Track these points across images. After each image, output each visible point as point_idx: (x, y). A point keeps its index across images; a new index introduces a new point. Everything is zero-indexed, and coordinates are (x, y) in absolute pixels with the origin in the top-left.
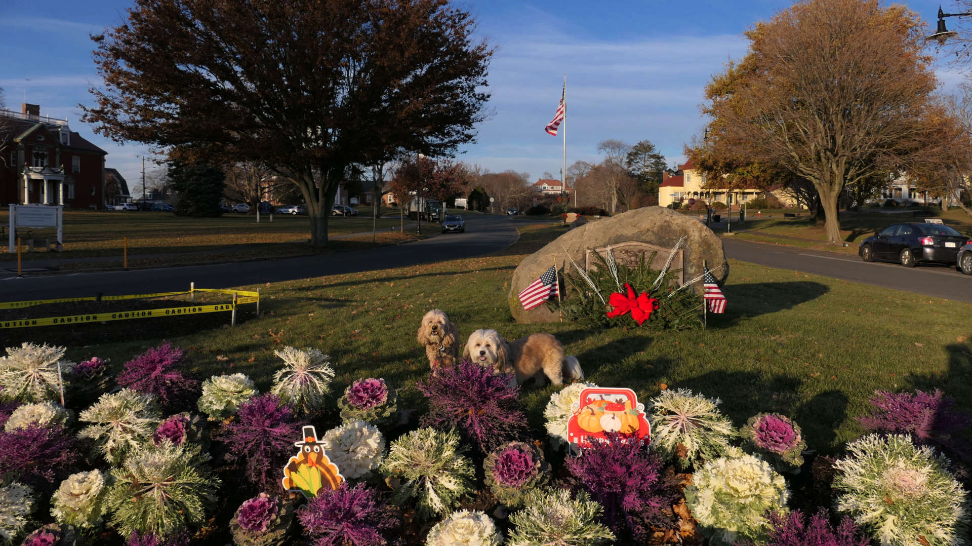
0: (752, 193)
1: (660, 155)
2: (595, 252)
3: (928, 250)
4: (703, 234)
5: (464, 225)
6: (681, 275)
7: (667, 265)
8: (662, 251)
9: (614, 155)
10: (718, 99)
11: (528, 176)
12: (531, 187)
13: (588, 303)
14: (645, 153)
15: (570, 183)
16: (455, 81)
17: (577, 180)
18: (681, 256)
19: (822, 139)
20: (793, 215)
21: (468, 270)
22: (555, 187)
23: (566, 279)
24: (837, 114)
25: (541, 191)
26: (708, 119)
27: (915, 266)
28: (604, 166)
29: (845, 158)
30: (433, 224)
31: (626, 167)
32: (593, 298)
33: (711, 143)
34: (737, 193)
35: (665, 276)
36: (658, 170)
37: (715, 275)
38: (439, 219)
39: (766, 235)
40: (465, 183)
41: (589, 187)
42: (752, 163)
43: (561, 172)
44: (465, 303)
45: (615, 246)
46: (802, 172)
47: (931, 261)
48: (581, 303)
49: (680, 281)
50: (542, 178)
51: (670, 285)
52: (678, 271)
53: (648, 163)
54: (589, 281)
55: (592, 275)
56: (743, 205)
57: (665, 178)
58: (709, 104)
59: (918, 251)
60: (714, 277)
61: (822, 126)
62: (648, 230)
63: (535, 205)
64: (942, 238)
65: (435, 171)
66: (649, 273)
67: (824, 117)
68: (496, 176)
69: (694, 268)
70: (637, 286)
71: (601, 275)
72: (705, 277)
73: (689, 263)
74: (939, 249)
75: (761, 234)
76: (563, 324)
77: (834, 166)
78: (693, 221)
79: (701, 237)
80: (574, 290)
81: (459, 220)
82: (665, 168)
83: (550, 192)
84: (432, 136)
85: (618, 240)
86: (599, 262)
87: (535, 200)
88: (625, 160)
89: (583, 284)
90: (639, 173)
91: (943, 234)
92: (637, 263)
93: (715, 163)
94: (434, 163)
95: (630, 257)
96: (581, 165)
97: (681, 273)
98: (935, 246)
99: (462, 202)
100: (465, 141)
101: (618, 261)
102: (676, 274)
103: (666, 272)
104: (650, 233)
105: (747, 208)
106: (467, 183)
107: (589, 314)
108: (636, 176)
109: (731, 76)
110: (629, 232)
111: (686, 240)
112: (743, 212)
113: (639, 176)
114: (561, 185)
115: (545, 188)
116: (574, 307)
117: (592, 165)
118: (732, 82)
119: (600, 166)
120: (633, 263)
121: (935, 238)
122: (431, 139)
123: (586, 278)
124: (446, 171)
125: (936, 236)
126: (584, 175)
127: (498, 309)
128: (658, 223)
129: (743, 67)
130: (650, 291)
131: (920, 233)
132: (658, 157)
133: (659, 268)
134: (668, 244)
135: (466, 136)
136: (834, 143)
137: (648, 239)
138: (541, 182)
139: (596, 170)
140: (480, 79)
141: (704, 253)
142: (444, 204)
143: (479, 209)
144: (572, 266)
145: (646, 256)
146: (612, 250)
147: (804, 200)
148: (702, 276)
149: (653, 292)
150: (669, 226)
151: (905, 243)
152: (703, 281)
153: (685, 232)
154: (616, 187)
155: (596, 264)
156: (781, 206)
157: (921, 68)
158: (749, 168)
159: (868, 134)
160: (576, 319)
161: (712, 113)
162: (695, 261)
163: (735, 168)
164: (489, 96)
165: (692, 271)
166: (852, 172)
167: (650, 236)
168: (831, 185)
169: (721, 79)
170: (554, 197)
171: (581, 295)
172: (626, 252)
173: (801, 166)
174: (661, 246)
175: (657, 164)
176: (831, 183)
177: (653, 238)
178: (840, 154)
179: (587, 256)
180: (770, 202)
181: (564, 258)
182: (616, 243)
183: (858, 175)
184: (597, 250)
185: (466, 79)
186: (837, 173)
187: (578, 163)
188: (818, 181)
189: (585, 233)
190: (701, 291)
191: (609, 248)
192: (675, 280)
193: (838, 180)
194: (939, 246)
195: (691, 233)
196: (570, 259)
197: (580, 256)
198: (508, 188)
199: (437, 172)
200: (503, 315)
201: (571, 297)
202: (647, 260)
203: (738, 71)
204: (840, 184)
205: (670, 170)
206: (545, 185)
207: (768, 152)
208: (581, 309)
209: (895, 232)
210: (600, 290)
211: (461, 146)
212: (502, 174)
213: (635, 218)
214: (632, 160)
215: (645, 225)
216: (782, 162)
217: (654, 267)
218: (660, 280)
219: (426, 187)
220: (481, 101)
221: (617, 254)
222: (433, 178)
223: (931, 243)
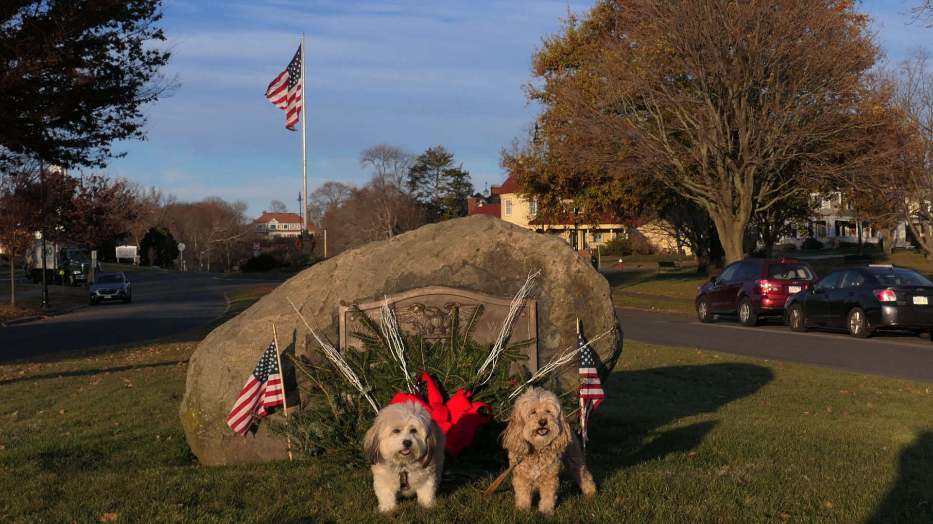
0: (608, 231)
1: (463, 171)
2: (357, 311)
3: (888, 310)
4: (574, 269)
5: (130, 289)
6: (532, 351)
7: (503, 332)
8: (492, 303)
9: (388, 171)
10: (554, 75)
11: (244, 207)
12: (249, 226)
13: (346, 416)
14: (438, 166)
15: (315, 218)
16: (104, 31)
17: (327, 214)
18: (533, 313)
19: (719, 139)
20: (671, 264)
21: (123, 364)
22: (290, 226)
23: (300, 368)
24: (739, 97)
25: (267, 232)
26: (539, 108)
27: (869, 337)
28: (371, 188)
29: (754, 168)
30: (74, 290)
31: (407, 191)
32: (356, 406)
33: (545, 148)
34: (585, 231)
35: (501, 354)
36: (459, 194)
37: (599, 350)
38: (85, 280)
39: (633, 295)
40: (131, 217)
41: (348, 225)
42: (611, 179)
43: (300, 199)
44: (96, 429)
45: (397, 298)
46: (689, 192)
47: (893, 328)
48: (332, 418)
49: (532, 364)
50: (269, 211)
51: (511, 373)
52: (526, 344)
53: (442, 184)
54: (347, 371)
55: (352, 358)
56: (595, 250)
57: (470, 208)
58: (540, 84)
59: (874, 312)
60: (595, 355)
61: (717, 118)
62: (465, 263)
63: (256, 254)
64: (907, 291)
65: (76, 196)
66: (469, 350)
67: (721, 103)
68: (187, 208)
69: (558, 337)
70: (446, 378)
71: (371, 357)
72: (580, 354)
73: (547, 327)
74: (905, 307)
75: (627, 294)
76: (296, 464)
77: (737, 181)
78: (552, 243)
79: (569, 276)
80: (316, 390)
81: (121, 280)
82: (470, 192)
83: (283, 234)
84: (62, 127)
85: (404, 284)
86: (365, 331)
87: (257, 246)
88: (407, 179)
89: (334, 376)
90: (429, 200)
91: (909, 284)
92: (443, 330)
93: (553, 179)
94: (73, 182)
95: (430, 318)
96: (333, 188)
97: (533, 348)
98: (899, 303)
99: (128, 250)
100: (123, 136)
101: (407, 327)
102: (522, 351)
103: (503, 346)
104: (468, 268)
105: (601, 255)
106: (135, 217)
107: (347, 441)
108: (424, 205)
109: (572, 39)
110: (425, 267)
111: (539, 280)
112: (596, 259)
113: (428, 204)
114: (301, 220)
115: (273, 227)
116: (316, 428)
117: (351, 187)
118: (574, 50)
119: (365, 190)
120: (437, 332)
121: (897, 291)
122: (61, 133)
123: (340, 364)
124: (96, 196)
125: (898, 286)
126: (340, 206)
127: (164, 438)
128: (484, 249)
129: (591, 25)
130: (472, 386)
131: (877, 282)
132: (458, 174)
133: (489, 340)
134: (505, 291)
135: (123, 125)
136: (736, 143)
137: (465, 281)
138: (267, 217)
139: (359, 195)
140: (152, 27)
141: (577, 305)
142: (94, 254)
143: (158, 263)
144: (309, 340)
145: (461, 317)
146: (393, 306)
147: (687, 240)
148: (576, 352)
149: (479, 389)
150: (507, 254)
151: (854, 300)
152: (577, 362)
153: (538, 264)
154: (392, 223)
155: (359, 335)
156: (651, 251)
157: (854, 32)
158: (605, 187)
159: (787, 129)
160: (321, 451)
161: (546, 98)
162: (559, 324)
163: (585, 187)
164: (167, 56)
165: (553, 342)
166: (765, 189)
167: (469, 276)
168: (734, 213)
169: (558, 43)
170: (289, 241)
171: (331, 400)
172: (422, 308)
173: (688, 182)
174: (491, 294)
175: (458, 185)
176: (735, 210)
177: (475, 278)
178: (746, 162)
179: (342, 319)
180: (635, 245)
181: (294, 325)
182: (401, 291)
183: (775, 195)
184: (362, 307)
185: (124, 28)
186: (742, 193)
187: (328, 185)
188: (713, 205)
189: (336, 273)
190: (574, 382)
191: (386, 302)
192: (521, 363)
193: (745, 204)
194: (904, 303)
195: (549, 267)
196: (307, 326)
197: (327, 320)
198: (210, 226)
199: (80, 196)
200: (173, 449)
201: (311, 406)
202: (464, 324)
203: (584, 31)
204: (747, 210)
205: (478, 195)
206: (274, 222)
207: (635, 159)
208: (331, 429)
209: (839, 281)
210: (370, 388)
211: (116, 145)
212: (199, 204)
213: (438, 240)
214: (417, 179)
215: (458, 252)
216: (659, 176)
217: (479, 338)
218: (491, 363)
219: (61, 224)
220: (154, 68)
221: (403, 312)
222: (73, 208)
223: (893, 299)
